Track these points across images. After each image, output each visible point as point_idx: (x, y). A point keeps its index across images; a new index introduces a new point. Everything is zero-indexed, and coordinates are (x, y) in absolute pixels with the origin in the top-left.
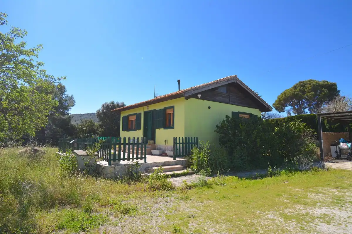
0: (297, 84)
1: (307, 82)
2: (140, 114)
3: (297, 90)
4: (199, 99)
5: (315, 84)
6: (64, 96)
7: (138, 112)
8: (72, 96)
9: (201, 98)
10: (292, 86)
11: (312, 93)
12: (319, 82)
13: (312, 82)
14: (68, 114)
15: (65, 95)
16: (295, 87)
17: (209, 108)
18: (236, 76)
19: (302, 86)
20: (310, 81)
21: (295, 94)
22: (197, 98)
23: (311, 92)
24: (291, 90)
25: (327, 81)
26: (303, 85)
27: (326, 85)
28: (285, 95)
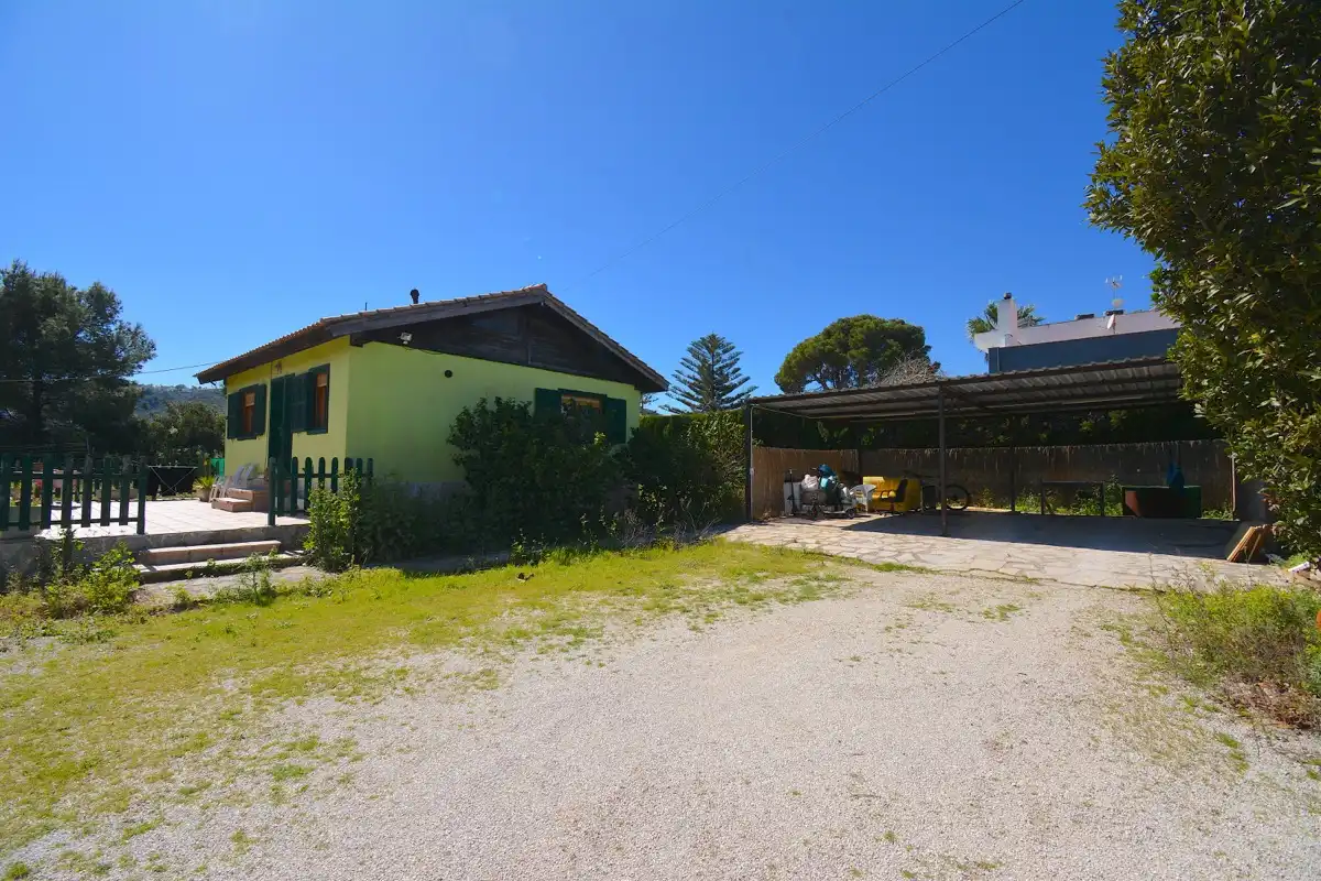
0: (833, 326)
1: (856, 320)
2: (265, 387)
3: (832, 341)
4: (404, 345)
5: (872, 325)
6: (113, 327)
7: (260, 383)
8: (138, 327)
9: (411, 345)
10: (821, 331)
11: (864, 350)
12: (884, 322)
13: (868, 321)
14: (126, 383)
15: (118, 323)
16: (828, 333)
17: (448, 374)
18: (543, 288)
19: (843, 330)
20: (865, 318)
21: (826, 350)
22: (400, 343)
23: (863, 346)
24: (817, 340)
25: (903, 323)
26: (846, 327)
27: (902, 330)
28: (802, 353)
